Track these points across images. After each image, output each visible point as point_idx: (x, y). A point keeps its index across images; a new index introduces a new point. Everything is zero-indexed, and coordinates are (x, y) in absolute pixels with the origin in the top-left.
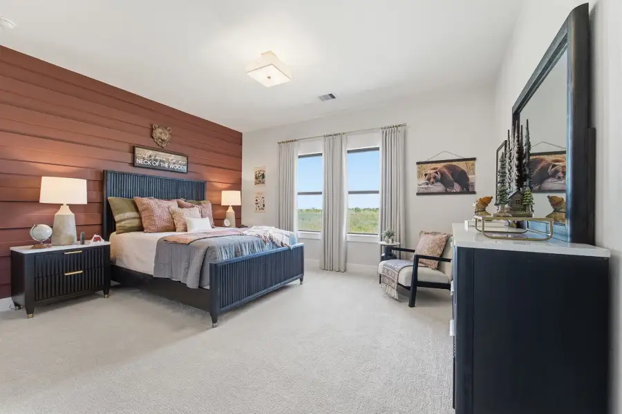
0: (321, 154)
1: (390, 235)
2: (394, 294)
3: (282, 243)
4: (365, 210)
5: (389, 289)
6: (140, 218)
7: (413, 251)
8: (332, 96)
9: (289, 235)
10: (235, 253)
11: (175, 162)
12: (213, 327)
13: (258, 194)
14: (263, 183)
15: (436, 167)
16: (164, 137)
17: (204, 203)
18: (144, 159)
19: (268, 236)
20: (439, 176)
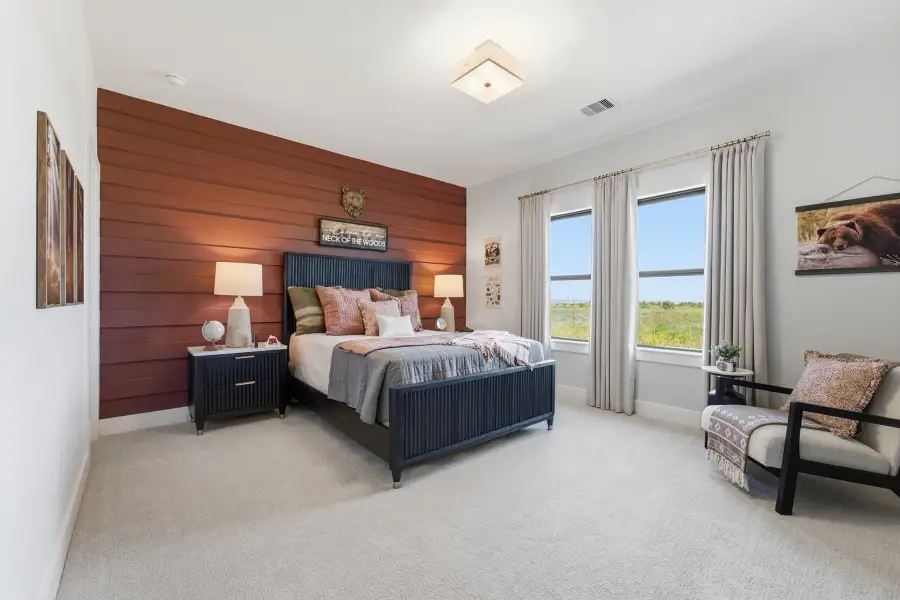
0: (588, 212)
1: (729, 354)
2: (738, 475)
3: (515, 359)
4: (682, 305)
5: (725, 465)
6: (323, 314)
7: (788, 391)
8: (607, 104)
9: (529, 345)
10: (433, 372)
11: (369, 236)
12: (394, 487)
13: (491, 279)
14: (498, 262)
15: (851, 213)
16: (356, 203)
17: (409, 294)
18: (331, 234)
19: (491, 347)
20: (858, 233)
